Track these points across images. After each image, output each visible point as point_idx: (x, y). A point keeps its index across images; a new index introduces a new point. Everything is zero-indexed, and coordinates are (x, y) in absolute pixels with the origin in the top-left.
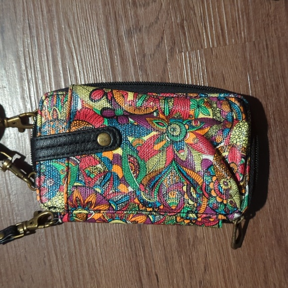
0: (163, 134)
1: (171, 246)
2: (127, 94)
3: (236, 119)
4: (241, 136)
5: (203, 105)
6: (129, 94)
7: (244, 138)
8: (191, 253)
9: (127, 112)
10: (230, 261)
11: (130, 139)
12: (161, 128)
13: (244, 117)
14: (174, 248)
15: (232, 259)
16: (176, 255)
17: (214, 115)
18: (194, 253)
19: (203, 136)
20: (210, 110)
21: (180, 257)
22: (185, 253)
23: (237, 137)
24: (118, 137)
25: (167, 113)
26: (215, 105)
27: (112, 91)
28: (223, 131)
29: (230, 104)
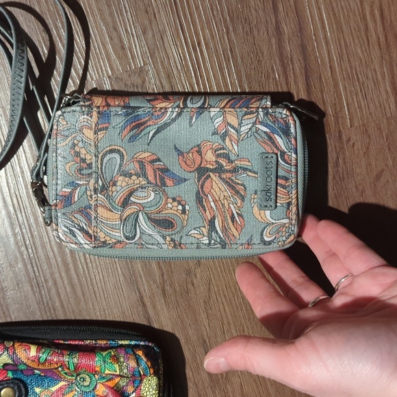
0: (72, 383)
1: (203, 382)
2: (30, 348)
3: (144, 375)
4: (151, 390)
5: (109, 361)
6: (32, 349)
7: (154, 392)
8: (226, 387)
9: (30, 367)
10: (268, 389)
11: (38, 390)
12: (70, 377)
13: (152, 372)
14: (206, 384)
15: (269, 387)
16: (209, 391)
17: (121, 370)
18: (228, 386)
19: (113, 388)
20: (116, 366)
21: (214, 392)
22: (219, 388)
23: (147, 389)
24: (23, 390)
25: (72, 368)
26: (122, 360)
27: (13, 345)
28: (134, 382)
29: (137, 360)
